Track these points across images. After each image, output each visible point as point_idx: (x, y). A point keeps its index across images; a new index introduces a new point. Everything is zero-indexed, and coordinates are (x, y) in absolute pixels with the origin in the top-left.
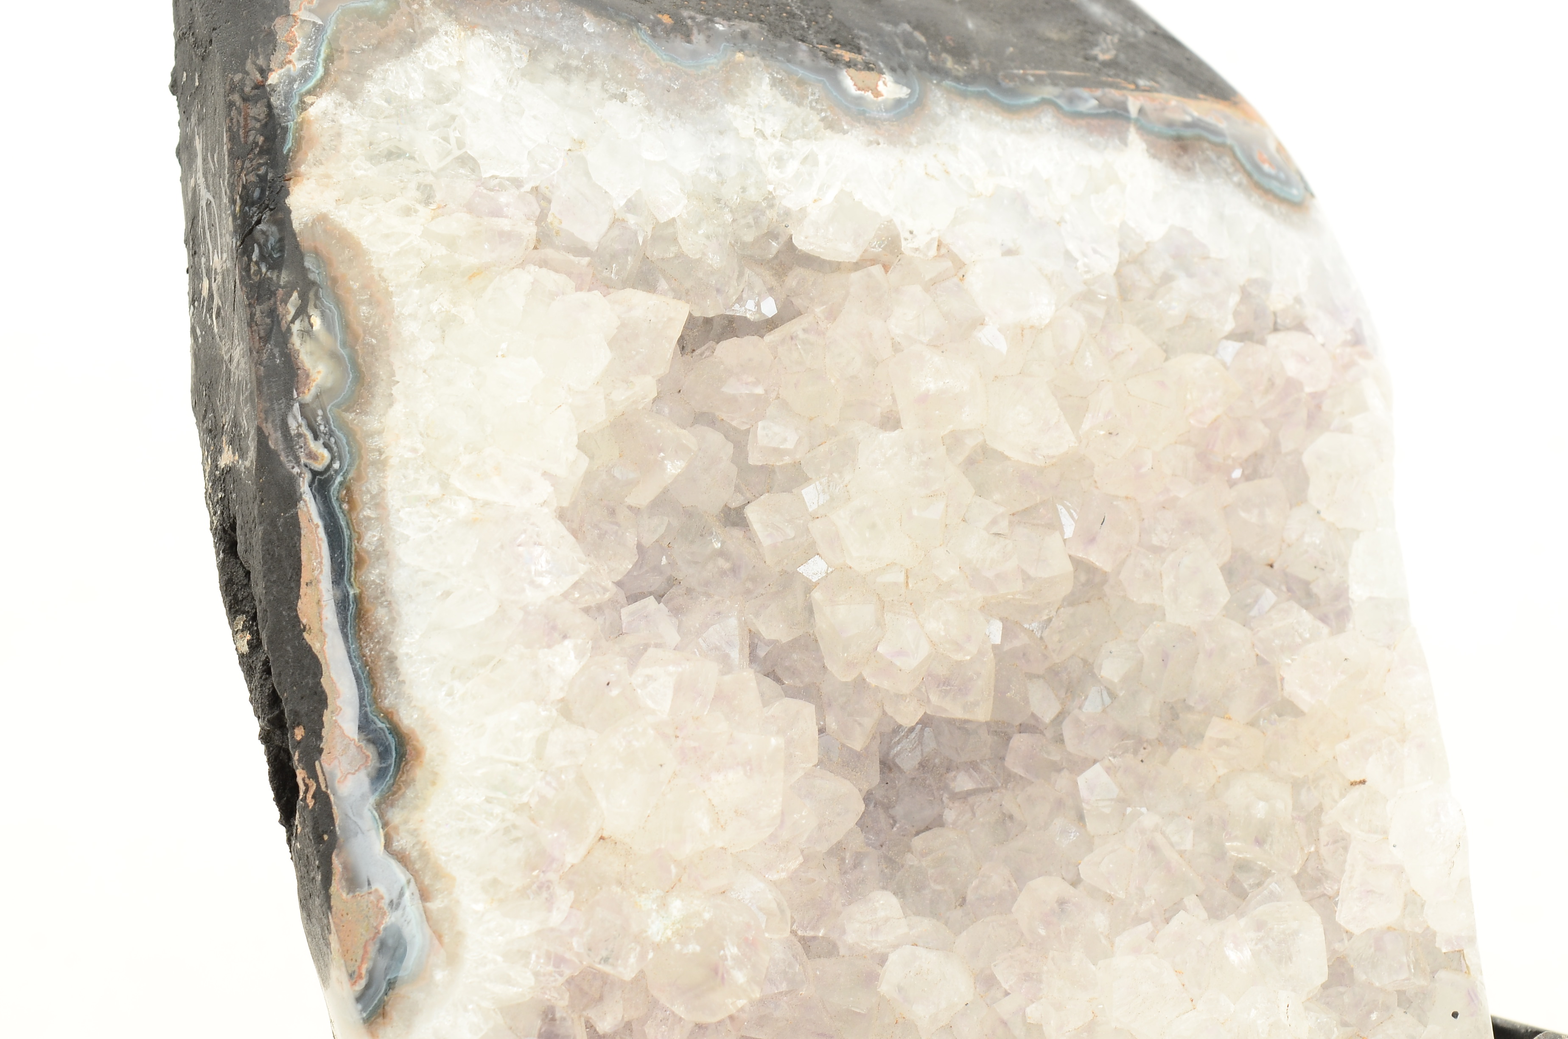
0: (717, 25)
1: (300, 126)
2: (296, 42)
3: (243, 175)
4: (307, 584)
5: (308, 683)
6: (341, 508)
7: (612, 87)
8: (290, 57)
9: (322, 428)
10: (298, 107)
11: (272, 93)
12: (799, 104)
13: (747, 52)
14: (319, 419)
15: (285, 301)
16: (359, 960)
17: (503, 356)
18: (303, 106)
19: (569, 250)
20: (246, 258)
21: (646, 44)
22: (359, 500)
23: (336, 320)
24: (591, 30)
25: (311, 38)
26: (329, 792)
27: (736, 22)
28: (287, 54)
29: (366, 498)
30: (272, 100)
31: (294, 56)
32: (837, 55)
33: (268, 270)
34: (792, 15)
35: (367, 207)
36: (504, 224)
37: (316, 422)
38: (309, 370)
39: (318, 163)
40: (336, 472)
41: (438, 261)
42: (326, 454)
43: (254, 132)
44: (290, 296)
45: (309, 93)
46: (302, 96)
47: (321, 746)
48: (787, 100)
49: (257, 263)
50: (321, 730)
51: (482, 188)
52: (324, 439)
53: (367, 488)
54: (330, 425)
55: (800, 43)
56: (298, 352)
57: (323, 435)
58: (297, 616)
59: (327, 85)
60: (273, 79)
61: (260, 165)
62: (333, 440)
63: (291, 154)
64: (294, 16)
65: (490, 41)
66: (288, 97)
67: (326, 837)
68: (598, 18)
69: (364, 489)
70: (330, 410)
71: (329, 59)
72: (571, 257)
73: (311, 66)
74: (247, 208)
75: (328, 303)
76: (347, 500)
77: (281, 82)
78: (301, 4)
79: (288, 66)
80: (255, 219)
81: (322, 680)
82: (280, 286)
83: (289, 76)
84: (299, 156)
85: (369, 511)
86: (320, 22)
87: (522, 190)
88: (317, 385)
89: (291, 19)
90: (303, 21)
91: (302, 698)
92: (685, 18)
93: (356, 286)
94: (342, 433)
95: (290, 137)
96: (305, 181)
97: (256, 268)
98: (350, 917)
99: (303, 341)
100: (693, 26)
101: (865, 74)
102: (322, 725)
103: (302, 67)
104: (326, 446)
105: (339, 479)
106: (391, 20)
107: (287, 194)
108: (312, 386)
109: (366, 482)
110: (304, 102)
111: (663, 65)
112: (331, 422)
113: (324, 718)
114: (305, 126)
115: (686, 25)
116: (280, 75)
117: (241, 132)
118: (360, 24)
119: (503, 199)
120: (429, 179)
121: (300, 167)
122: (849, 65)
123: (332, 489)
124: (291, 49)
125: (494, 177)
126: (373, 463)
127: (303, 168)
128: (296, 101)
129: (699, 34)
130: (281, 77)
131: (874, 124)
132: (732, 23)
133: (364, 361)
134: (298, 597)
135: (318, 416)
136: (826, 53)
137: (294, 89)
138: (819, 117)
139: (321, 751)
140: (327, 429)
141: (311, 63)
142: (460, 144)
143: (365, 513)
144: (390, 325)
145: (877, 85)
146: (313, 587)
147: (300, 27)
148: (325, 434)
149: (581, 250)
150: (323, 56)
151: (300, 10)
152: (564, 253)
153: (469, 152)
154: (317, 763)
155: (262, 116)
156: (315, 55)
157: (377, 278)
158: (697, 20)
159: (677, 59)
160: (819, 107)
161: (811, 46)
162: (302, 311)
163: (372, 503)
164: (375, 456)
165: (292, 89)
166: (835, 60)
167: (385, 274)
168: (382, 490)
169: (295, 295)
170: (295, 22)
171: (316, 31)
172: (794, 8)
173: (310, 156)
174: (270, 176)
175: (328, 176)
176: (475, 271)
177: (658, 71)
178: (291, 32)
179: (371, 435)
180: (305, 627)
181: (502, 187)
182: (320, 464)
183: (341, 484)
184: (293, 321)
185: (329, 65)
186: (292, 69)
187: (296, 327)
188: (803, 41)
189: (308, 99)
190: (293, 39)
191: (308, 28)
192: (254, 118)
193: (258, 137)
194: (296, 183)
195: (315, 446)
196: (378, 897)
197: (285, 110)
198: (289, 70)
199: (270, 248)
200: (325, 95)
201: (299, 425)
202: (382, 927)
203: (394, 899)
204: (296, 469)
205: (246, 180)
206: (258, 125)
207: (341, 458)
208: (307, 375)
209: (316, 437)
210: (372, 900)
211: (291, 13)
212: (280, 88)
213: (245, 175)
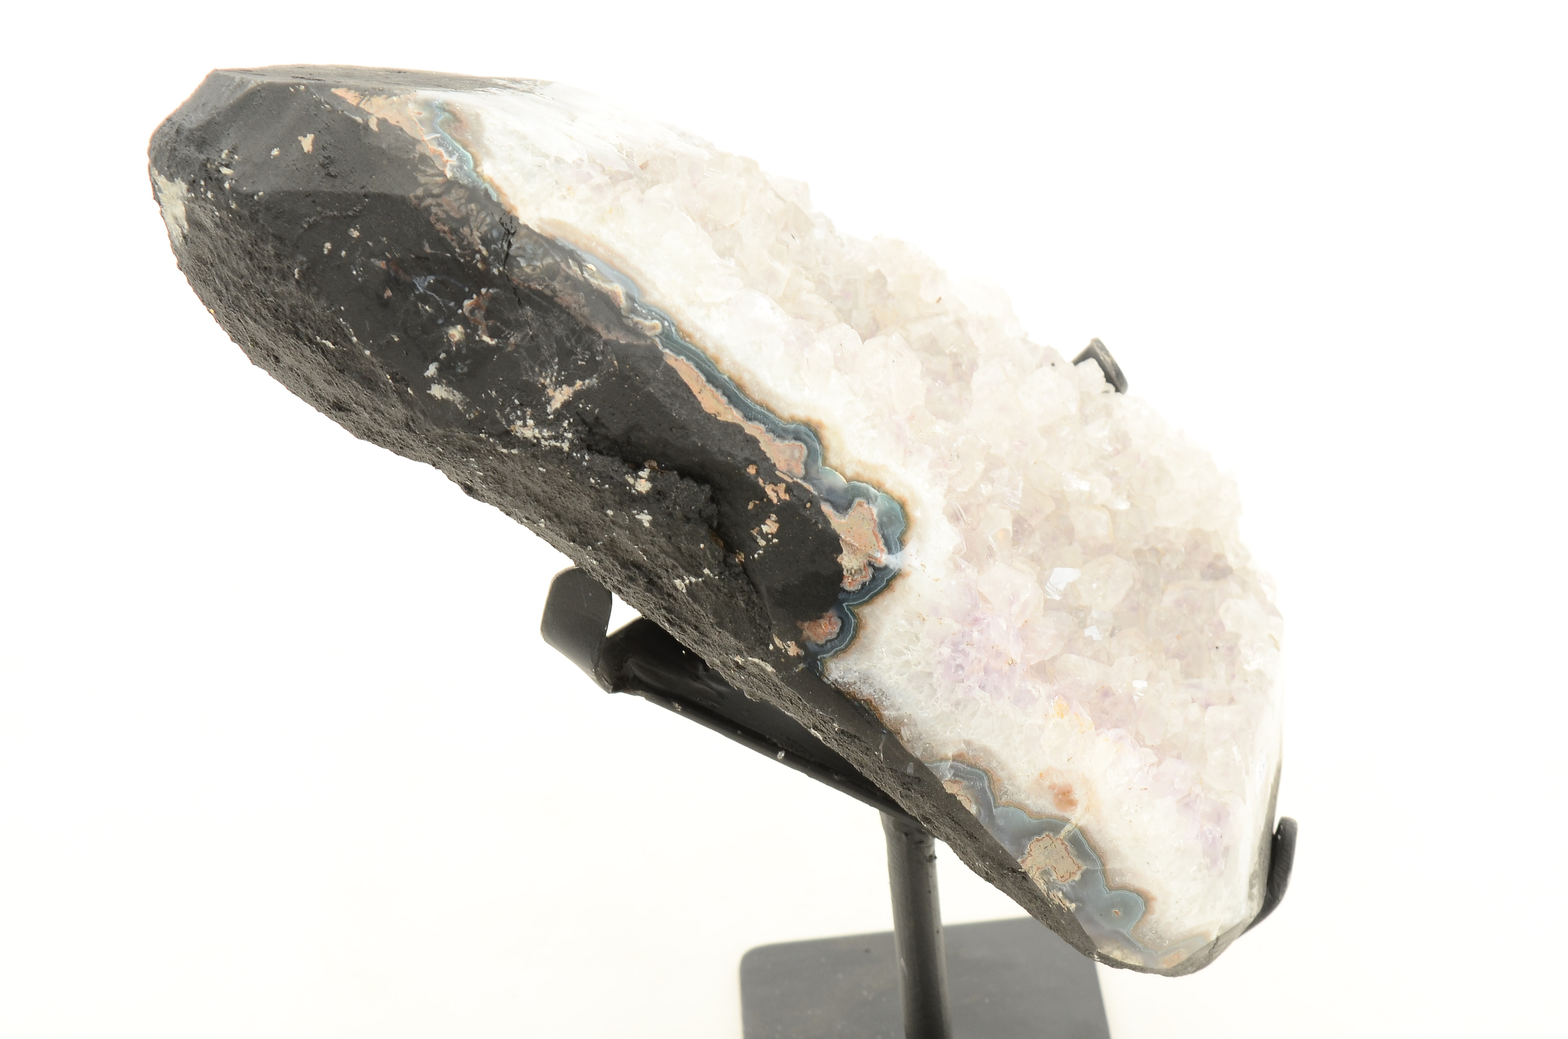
1: (491, 183)
2: (438, 151)
3: (475, 233)
4: (699, 393)
5: (740, 440)
6: (686, 342)
8: (445, 159)
9: (643, 312)
10: (478, 177)
11: (457, 180)
14: (638, 308)
15: (569, 267)
16: (876, 543)
18: (480, 175)
22: (689, 332)
23: (597, 261)
25: (444, 145)
26: (795, 479)
28: (441, 159)
30: (460, 183)
31: (446, 157)
33: (541, 262)
37: (639, 311)
38: (611, 289)
40: (669, 327)
42: (656, 322)
43: (463, 206)
44: (569, 263)
45: (475, 166)
46: (474, 171)
47: (772, 462)
49: (528, 266)
50: (765, 455)
52: (649, 316)
56: (599, 286)
57: (647, 315)
58: (706, 413)
59: (479, 158)
60: (449, 175)
61: (484, 218)
62: (653, 313)
63: (500, 199)
64: (423, 141)
66: (467, 176)
67: (808, 505)
70: (640, 300)
71: (465, 147)
73: (461, 155)
74: (493, 246)
75: (586, 254)
76: (684, 336)
77: (455, 173)
78: (419, 133)
79: (449, 164)
80: (506, 246)
81: (746, 431)
82: (559, 263)
83: (456, 167)
84: (505, 198)
86: (438, 135)
88: (622, 295)
89: (423, 143)
90: (430, 140)
91: (742, 450)
93: (585, 241)
94: (654, 307)
95: (491, 191)
96: (518, 207)
97: (531, 267)
98: (854, 528)
99: (597, 280)
102: (764, 453)
103: (457, 159)
104: (653, 318)
105: (673, 329)
106: (460, 118)
107: (517, 219)
108: (621, 297)
110: (478, 172)
112: (646, 306)
113: (762, 448)
114: (493, 181)
116: (450, 170)
117: (452, 213)
121: (509, 202)
123: (674, 336)
124: (440, 155)
127: (512, 202)
128: (474, 175)
130: (452, 171)
134: (700, 403)
135: (636, 308)
137: (467, 170)
139: (774, 465)
140: (646, 311)
141: (459, 154)
146: (704, 391)
147: (432, 144)
148: (647, 313)
150: (460, 148)
151: (422, 136)
154: (777, 472)
155: (463, 194)
156: (455, 150)
157: (587, 233)
162: (581, 267)
163: (695, 330)
164: (674, 309)
165: (465, 171)
167: (588, 229)
169: (570, 261)
170: (427, 143)
171: (442, 140)
173: (509, 194)
174: (496, 218)
176: (612, 208)
178: (430, 149)
179: (663, 301)
180: (715, 415)
182: (658, 329)
183: (676, 330)
184: (582, 273)
185: (468, 150)
186: (452, 163)
187: (586, 275)
189: (479, 170)
190: (436, 151)
191: (435, 143)
192: (456, 200)
193: (469, 206)
194: (516, 210)
195: (648, 323)
196: (860, 505)
197: (473, 182)
198: (451, 165)
199: (531, 252)
200: (483, 163)
201: (632, 319)
202: (875, 516)
203: (868, 498)
204: (649, 342)
205: (481, 233)
206: (463, 201)
207: (664, 319)
208: (614, 293)
209: (646, 319)
210: (859, 509)
211: (421, 140)
212: (458, 175)
213: (477, 231)
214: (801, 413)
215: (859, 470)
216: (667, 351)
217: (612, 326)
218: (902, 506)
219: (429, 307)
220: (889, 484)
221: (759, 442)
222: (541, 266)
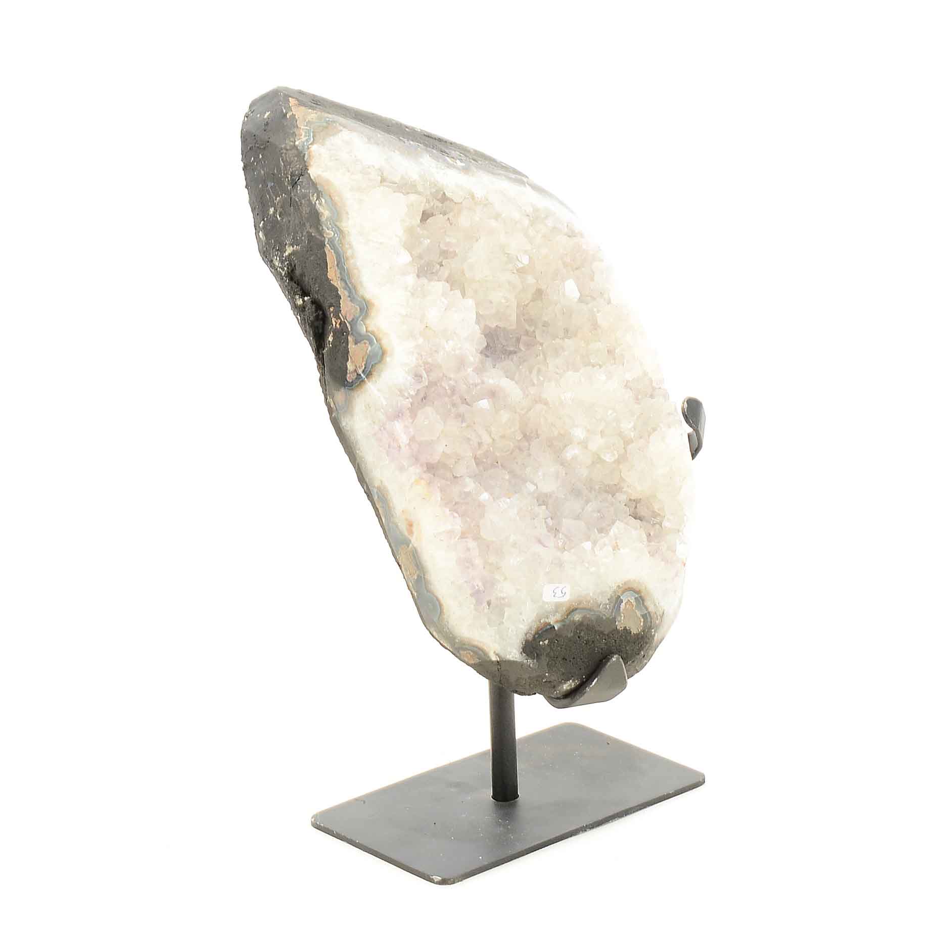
4: (330, 268)
5: (333, 294)
8: (301, 137)
9: (330, 227)
11: (298, 146)
15: (313, 196)
18: (308, 149)
22: (344, 244)
23: (328, 200)
25: (307, 132)
26: (346, 321)
30: (298, 148)
31: (302, 137)
35: (331, 173)
36: (371, 177)
37: (328, 226)
38: (323, 213)
41: (354, 186)
42: (333, 233)
43: (293, 157)
45: (310, 145)
46: (308, 146)
47: (341, 309)
49: (300, 189)
50: (340, 305)
51: (364, 167)
52: (331, 229)
56: (319, 209)
58: (327, 278)
59: (315, 142)
60: (297, 143)
61: (297, 165)
62: (334, 229)
63: (307, 160)
66: (303, 147)
67: (345, 334)
70: (332, 222)
71: (314, 136)
72: (392, 185)
73: (309, 138)
74: (293, 177)
75: (325, 196)
77: (300, 144)
79: (301, 139)
81: (339, 292)
82: (310, 194)
83: (302, 142)
86: (308, 128)
87: (375, 168)
91: (332, 299)
94: (336, 228)
98: (356, 352)
99: (320, 206)
103: (306, 139)
104: (332, 231)
105: (337, 239)
107: (308, 170)
108: (325, 217)
112: (333, 225)
113: (340, 302)
114: (310, 153)
118: (320, 129)
119: (370, 170)
120: (348, 166)
121: (311, 163)
123: (335, 241)
124: (301, 135)
125: (367, 165)
128: (306, 147)
130: (300, 142)
134: (327, 272)
135: (328, 224)
137: (305, 145)
139: (341, 311)
140: (332, 227)
142: (356, 157)
146: (333, 268)
147: (303, 130)
149: (394, 183)
150: (312, 136)
151: (301, 126)
152: (390, 184)
153: (358, 159)
154: (340, 315)
155: (295, 153)
156: (309, 136)
162: (318, 199)
169: (315, 195)
170: (301, 129)
171: (308, 130)
175: (319, 166)
176: (365, 188)
178: (300, 131)
180: (331, 280)
181: (369, 168)
182: (331, 236)
185: (314, 138)
186: (303, 140)
187: (317, 202)
190: (301, 133)
192: (292, 154)
193: (295, 158)
194: (311, 167)
195: (329, 231)
196: (365, 343)
197: (304, 150)
199: (304, 185)
201: (322, 227)
202: (368, 351)
203: (371, 343)
204: (323, 239)
205: (293, 170)
206: (295, 155)
207: (338, 233)
209: (329, 229)
210: (364, 345)
214: (368, 296)
215: (375, 330)
216: (328, 245)
217: (313, 226)
218: (384, 353)
220: (384, 342)
221: (341, 298)
222: (304, 192)
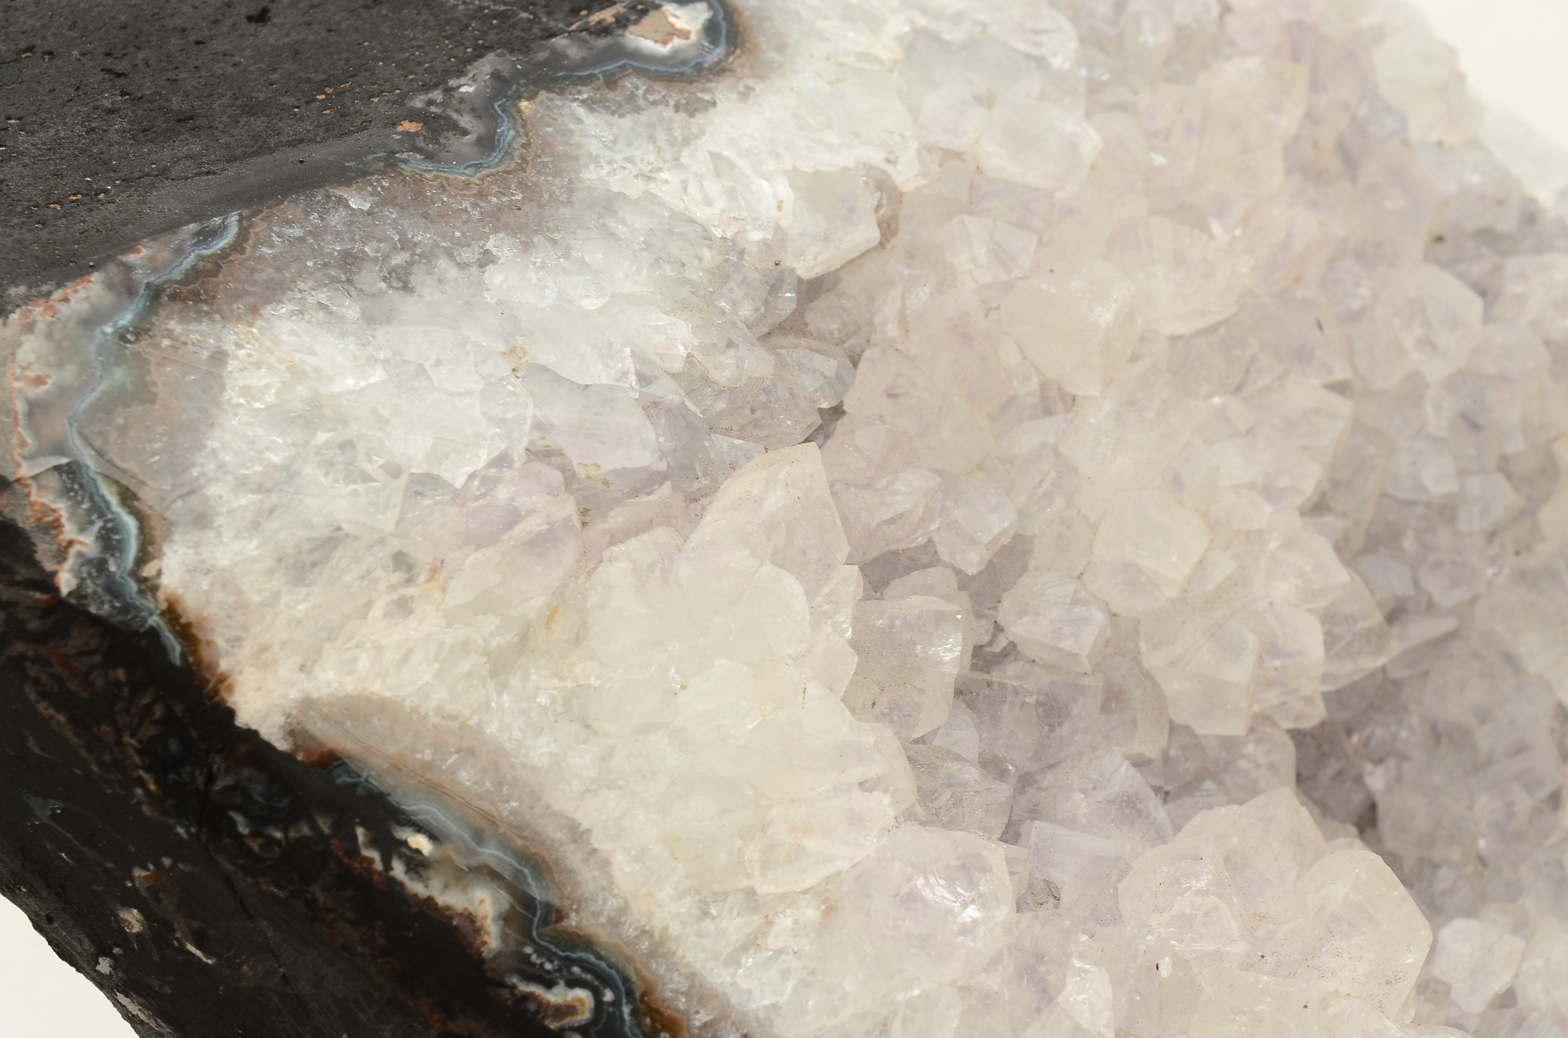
0: (463, 89)
1: (172, 613)
2: (54, 510)
3: (127, 739)
7: (467, 255)
8: (65, 537)
9: (548, 966)
10: (141, 592)
11: (84, 602)
12: (637, 110)
13: (525, 95)
14: (534, 958)
15: (352, 851)
17: (683, 687)
18: (149, 587)
19: (635, 492)
20: (226, 841)
21: (435, 173)
22: (675, 1014)
23: (443, 818)
24: (366, 206)
25: (72, 490)
27: (472, 70)
28: (56, 536)
29: (681, 1003)
30: (93, 610)
31: (69, 531)
32: (599, 22)
33: (285, 832)
34: (502, 16)
35: (350, 645)
36: (534, 524)
37: (534, 964)
38: (466, 909)
39: (235, 642)
40: (616, 1003)
41: (498, 638)
42: (582, 994)
43: (97, 672)
45: (142, 560)
46: (134, 574)
48: (621, 116)
49: (254, 834)
51: (470, 503)
52: (562, 977)
53: (672, 990)
54: (555, 954)
55: (553, 40)
56: (430, 900)
57: (558, 974)
59: (157, 533)
60: (66, 582)
61: (150, 706)
62: (576, 970)
63: (191, 659)
64: (18, 480)
65: (293, 313)
66: (113, 589)
68: (354, 186)
69: (670, 994)
70: (540, 936)
71: (128, 497)
72: (644, 499)
73: (109, 525)
74: (172, 776)
75: (415, 805)
76: (660, 1027)
77: (83, 579)
78: (12, 456)
79: (73, 551)
80: (200, 780)
82: (328, 837)
83: (89, 562)
84: (205, 653)
85: (698, 1016)
86: (64, 461)
87: (517, 465)
88: (494, 920)
89: (17, 486)
90: (35, 477)
92: (424, 109)
93: (428, 754)
94: (581, 951)
95: (169, 637)
96: (240, 678)
97: (260, 841)
99: (424, 881)
100: (444, 111)
101: (647, 21)
103: (97, 538)
104: (573, 983)
105: (626, 1010)
106: (154, 384)
107: (231, 713)
108: (489, 926)
109: (664, 984)
110: (146, 579)
111: (478, 182)
112: (554, 950)
114: (179, 609)
115: (437, 117)
116: (72, 570)
117: (73, 686)
118: (121, 421)
119: (502, 494)
120: (395, 545)
121: (217, 666)
122: (622, 23)
124: (56, 525)
125: (472, 477)
126: (652, 954)
127: (224, 665)
128: (133, 586)
129: (462, 115)
130: (76, 573)
131: (723, 70)
132: (471, 75)
133: (525, 838)
135: (529, 956)
136: (587, 29)
137: (114, 573)
138: (671, 108)
140: (556, 963)
141: (107, 521)
142: (394, 471)
143: (697, 1024)
144: (512, 767)
145: (672, 25)
147: (41, 488)
148: (559, 970)
149: (653, 479)
150: (114, 501)
151: (19, 466)
152: (635, 500)
153: (414, 470)
155: (94, 643)
156: (99, 509)
157: (443, 723)
158: (438, 101)
159: (480, 164)
160: (658, 97)
161: (566, 34)
162: (389, 843)
163: (694, 1003)
164: (645, 945)
165: (110, 576)
166: (603, 30)
167: (450, 708)
168: (692, 976)
170: (26, 486)
171: (71, 476)
172: (492, 7)
173: (220, 641)
174: (178, 709)
175: (264, 649)
176: (548, 613)
177: (482, 195)
178: (32, 504)
179: (615, 922)
181: (489, 483)
182: (583, 1013)
183: (634, 1013)
184: (388, 867)
185: (134, 507)
186: (84, 550)
187: (398, 870)
188: (553, 35)
189: (148, 571)
190: (47, 510)
191: (54, 481)
192: (81, 654)
193: (111, 673)
194: (230, 689)
195: (558, 996)
197: (126, 608)
198: (80, 555)
199: (261, 800)
200: (166, 549)
201: (511, 987)
205: (140, 741)
206: (97, 659)
207: (607, 982)
208: (470, 918)
209: (549, 984)
211: (11, 478)
212: (90, 588)
213: (132, 736)
217: (456, 1001)
219: (65, 854)
222: (284, 842)
